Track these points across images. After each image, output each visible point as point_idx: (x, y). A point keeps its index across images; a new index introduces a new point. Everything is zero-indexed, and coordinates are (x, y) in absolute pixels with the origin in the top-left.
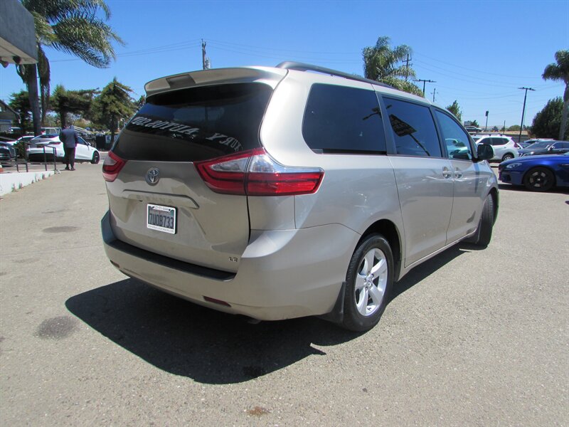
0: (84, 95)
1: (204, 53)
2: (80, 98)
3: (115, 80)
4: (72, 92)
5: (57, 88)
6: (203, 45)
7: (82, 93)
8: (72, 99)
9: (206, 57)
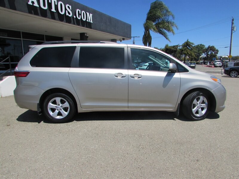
0: (175, 47)
1: (232, 23)
2: (173, 49)
3: (187, 40)
4: (170, 47)
5: (166, 45)
6: (232, 20)
7: (174, 47)
8: (170, 49)
9: (233, 25)
